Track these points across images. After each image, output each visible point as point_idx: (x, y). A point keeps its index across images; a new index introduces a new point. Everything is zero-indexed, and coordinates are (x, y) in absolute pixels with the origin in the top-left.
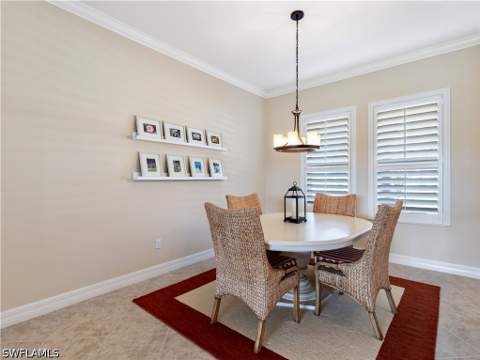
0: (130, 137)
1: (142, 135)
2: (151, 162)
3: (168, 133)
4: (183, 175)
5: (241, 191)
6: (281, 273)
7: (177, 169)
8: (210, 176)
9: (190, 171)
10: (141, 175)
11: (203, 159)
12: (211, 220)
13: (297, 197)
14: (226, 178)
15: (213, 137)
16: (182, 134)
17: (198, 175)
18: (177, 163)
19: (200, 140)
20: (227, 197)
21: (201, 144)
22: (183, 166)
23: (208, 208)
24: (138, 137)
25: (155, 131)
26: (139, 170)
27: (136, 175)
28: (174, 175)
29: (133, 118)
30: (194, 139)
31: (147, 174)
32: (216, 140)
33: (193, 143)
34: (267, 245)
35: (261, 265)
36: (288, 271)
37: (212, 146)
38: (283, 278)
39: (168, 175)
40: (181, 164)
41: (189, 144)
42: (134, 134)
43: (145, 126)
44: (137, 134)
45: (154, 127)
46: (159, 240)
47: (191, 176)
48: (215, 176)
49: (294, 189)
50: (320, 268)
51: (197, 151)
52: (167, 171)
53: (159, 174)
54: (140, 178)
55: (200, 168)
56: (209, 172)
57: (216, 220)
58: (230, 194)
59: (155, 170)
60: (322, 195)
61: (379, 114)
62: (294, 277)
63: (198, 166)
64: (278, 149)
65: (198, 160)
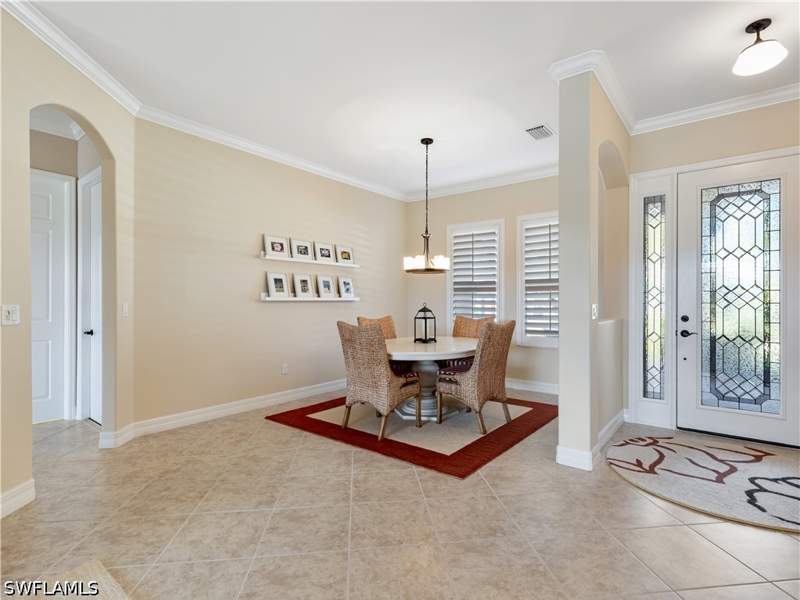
0: (258, 257)
1: (271, 255)
2: (278, 281)
3: (295, 250)
4: (310, 296)
5: (373, 313)
6: (402, 380)
7: (304, 290)
8: (340, 296)
9: (318, 292)
10: (269, 296)
11: (332, 277)
12: (342, 336)
13: (425, 318)
14: (357, 299)
15: (343, 253)
16: (310, 250)
17: (326, 295)
18: (304, 282)
19: (329, 256)
20: (358, 319)
21: (330, 261)
22: (311, 286)
23: (341, 326)
24: (267, 257)
25: (282, 249)
26: (267, 291)
27: (263, 295)
28: (301, 296)
29: (260, 238)
30: (323, 255)
31: (275, 295)
32: (347, 256)
33: (322, 260)
34: (389, 355)
35: (384, 371)
36: (409, 380)
37: (342, 263)
38: (404, 385)
39: (295, 296)
40: (309, 282)
41: (316, 262)
42: (262, 253)
43: (273, 244)
44: (265, 254)
45: (282, 245)
46: (286, 365)
47: (319, 296)
48: (345, 296)
49: (424, 310)
50: (440, 380)
51: (325, 269)
52: (294, 291)
53: (286, 295)
54: (268, 299)
55: (329, 287)
56: (339, 292)
57: (347, 336)
58: (362, 315)
59: (283, 291)
60: (462, 318)
61: (527, 229)
62: (416, 386)
63: (327, 285)
64: (408, 271)
65: (326, 279)
